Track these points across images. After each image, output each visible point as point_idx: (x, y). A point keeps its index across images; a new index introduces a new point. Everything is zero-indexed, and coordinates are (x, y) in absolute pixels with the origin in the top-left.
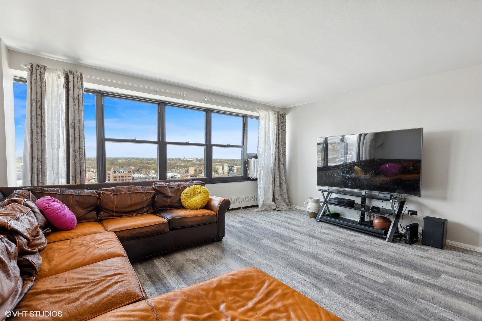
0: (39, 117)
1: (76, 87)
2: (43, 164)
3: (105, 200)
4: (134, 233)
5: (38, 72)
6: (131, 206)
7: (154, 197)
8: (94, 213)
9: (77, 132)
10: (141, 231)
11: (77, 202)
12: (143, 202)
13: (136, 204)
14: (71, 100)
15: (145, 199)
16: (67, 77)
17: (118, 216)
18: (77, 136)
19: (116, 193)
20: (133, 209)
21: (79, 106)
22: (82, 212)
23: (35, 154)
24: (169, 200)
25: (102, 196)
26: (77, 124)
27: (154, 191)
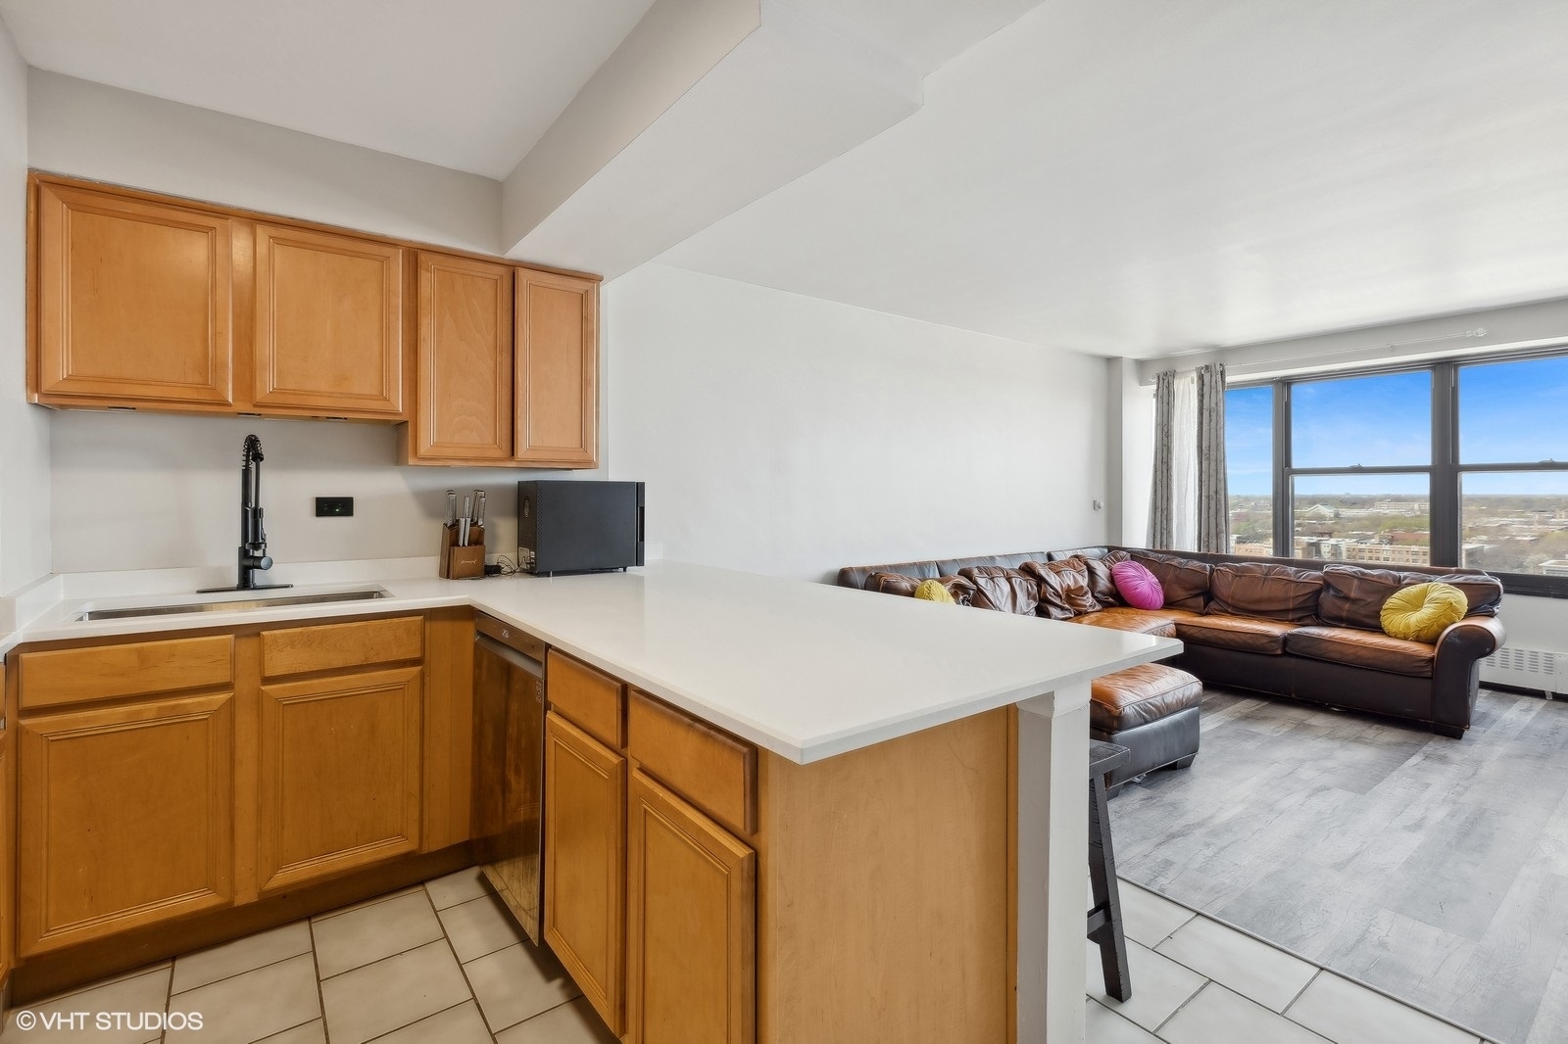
0: (1165, 449)
1: (1213, 391)
2: (1169, 519)
3: (1217, 582)
4: (1209, 635)
5: (1166, 382)
6: (1259, 601)
7: (1318, 592)
8: (1201, 600)
9: (1213, 466)
10: (1220, 636)
11: (1177, 577)
12: (1287, 600)
13: (1270, 600)
14: (1206, 414)
15: (1292, 594)
16: (1201, 378)
17: (1233, 614)
18: (1213, 473)
19: (1239, 573)
20: (1264, 607)
21: (1217, 422)
22: (1180, 594)
23: (1159, 504)
24: (1347, 606)
25: (1215, 573)
26: (1213, 453)
27: (1321, 582)
